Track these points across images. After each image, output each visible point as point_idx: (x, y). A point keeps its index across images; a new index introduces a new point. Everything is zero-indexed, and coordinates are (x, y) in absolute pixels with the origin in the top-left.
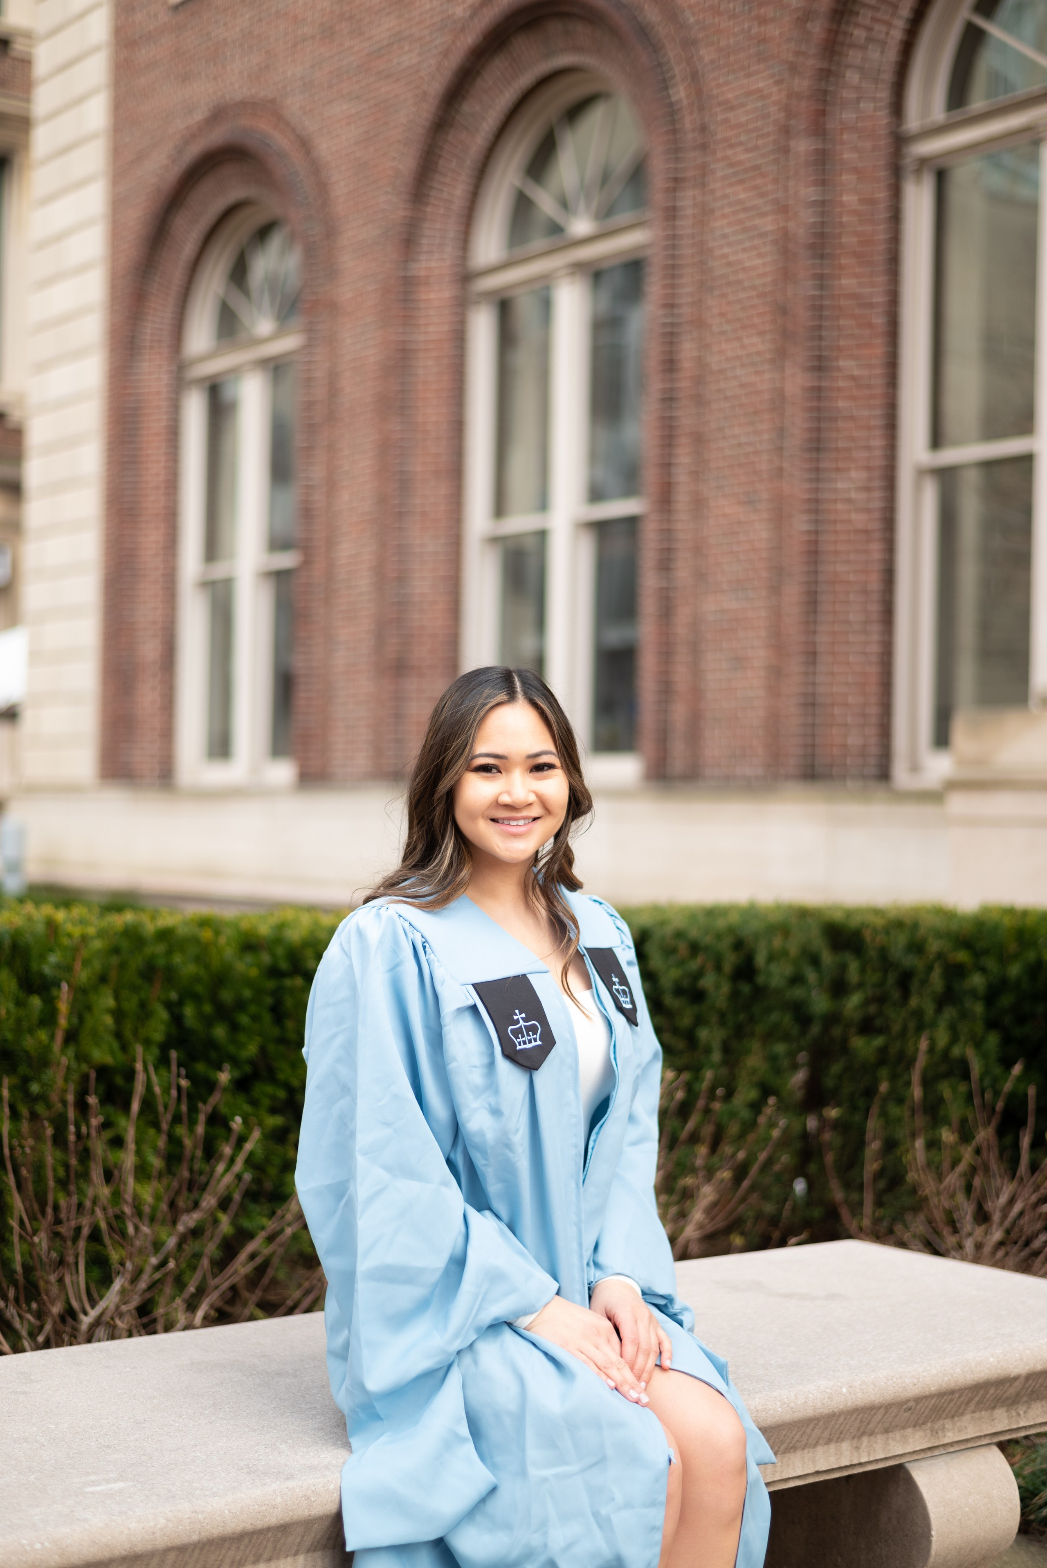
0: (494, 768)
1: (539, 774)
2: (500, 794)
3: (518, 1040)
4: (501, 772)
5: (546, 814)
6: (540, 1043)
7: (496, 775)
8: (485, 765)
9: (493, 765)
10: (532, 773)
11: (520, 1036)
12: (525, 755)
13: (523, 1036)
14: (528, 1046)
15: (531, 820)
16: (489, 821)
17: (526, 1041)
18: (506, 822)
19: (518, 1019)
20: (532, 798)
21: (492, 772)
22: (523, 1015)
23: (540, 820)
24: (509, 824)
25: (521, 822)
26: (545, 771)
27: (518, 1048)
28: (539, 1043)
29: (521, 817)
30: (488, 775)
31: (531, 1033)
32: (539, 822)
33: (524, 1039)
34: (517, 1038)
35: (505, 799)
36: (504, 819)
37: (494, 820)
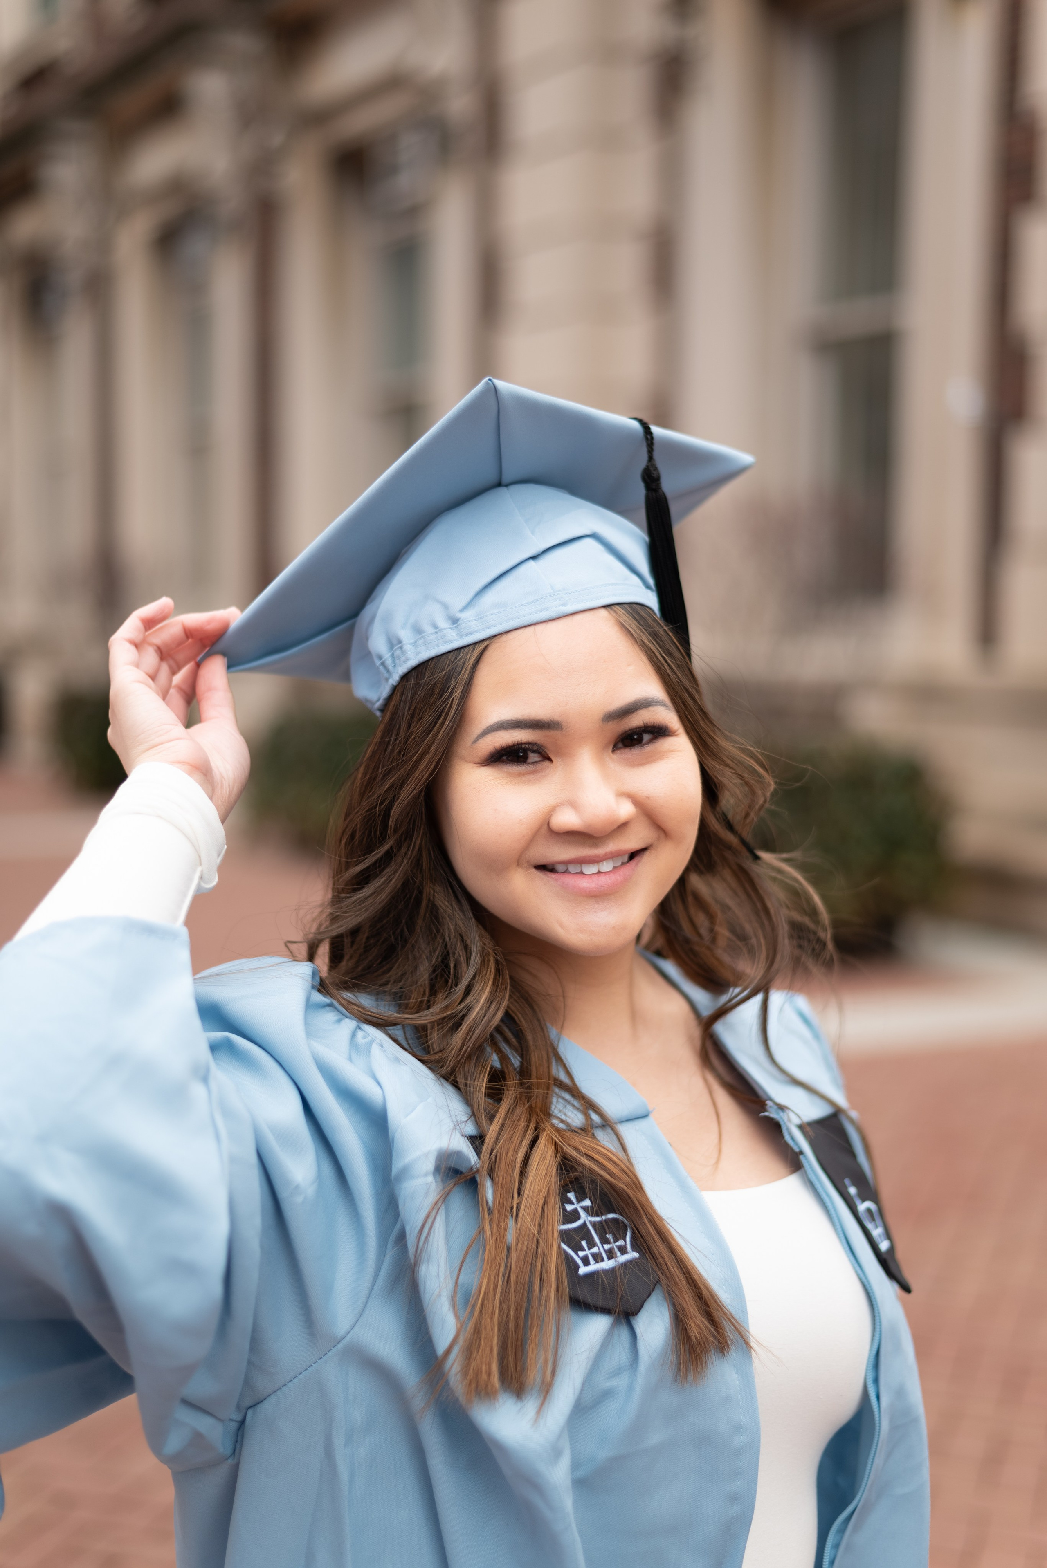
0: (534, 751)
1: (634, 753)
2: (553, 810)
3: (581, 1254)
4: (550, 759)
5: (658, 839)
6: (636, 1255)
7: (539, 766)
8: (514, 745)
9: (529, 743)
10: (619, 752)
11: (584, 1243)
12: (601, 715)
13: (592, 1244)
14: (608, 1264)
15: (626, 858)
16: (534, 870)
17: (600, 1254)
18: (572, 869)
19: (576, 1211)
20: (626, 810)
21: (529, 760)
22: (587, 1203)
23: (647, 853)
24: (582, 873)
25: (607, 866)
26: (648, 743)
27: (583, 1270)
28: (632, 1255)
29: (606, 854)
30: (523, 768)
31: (610, 1237)
32: (646, 858)
33: (595, 1250)
34: (577, 1248)
35: (567, 819)
36: (567, 863)
37: (545, 868)
